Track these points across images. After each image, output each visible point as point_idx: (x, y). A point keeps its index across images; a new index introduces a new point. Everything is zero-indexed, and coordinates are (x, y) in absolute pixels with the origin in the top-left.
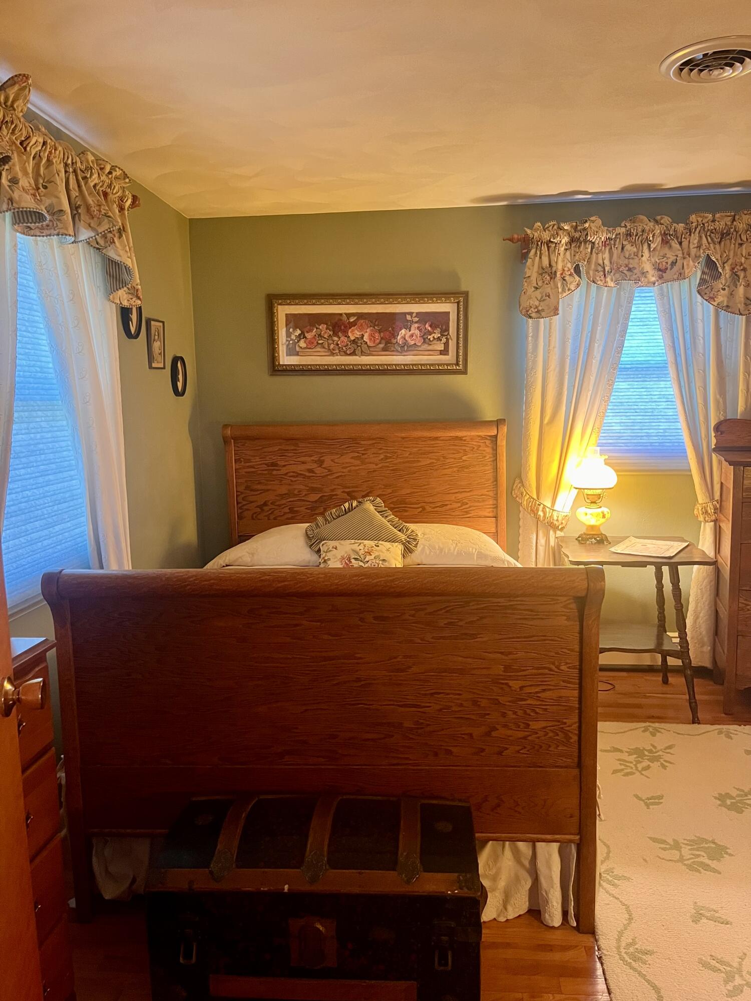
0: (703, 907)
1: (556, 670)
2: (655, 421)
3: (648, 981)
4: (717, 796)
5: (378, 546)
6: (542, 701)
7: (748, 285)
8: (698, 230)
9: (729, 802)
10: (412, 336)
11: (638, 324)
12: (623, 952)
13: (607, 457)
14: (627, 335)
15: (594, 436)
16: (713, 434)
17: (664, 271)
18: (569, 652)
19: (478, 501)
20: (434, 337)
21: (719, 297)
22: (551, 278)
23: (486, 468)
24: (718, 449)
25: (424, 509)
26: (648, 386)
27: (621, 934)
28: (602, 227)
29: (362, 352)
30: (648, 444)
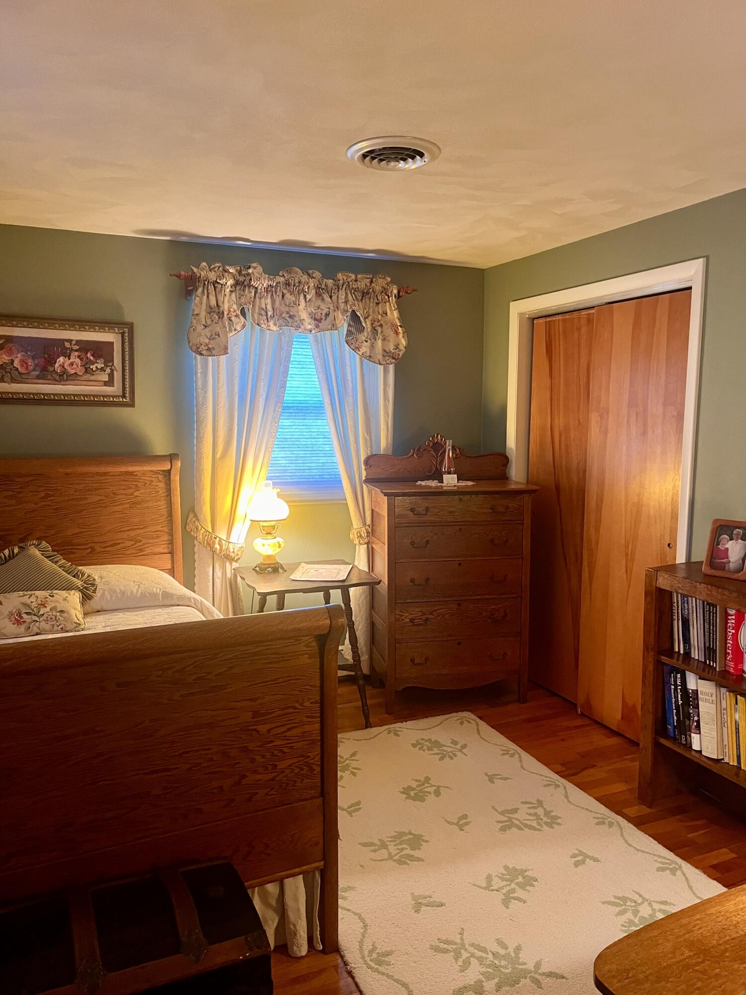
0: (419, 896)
1: (300, 707)
2: (315, 455)
3: (397, 981)
4: (402, 790)
5: (53, 596)
6: (288, 740)
7: (385, 339)
8: (344, 287)
9: (412, 794)
10: (72, 364)
11: (297, 366)
12: (368, 960)
13: (279, 490)
14: (289, 376)
15: (264, 469)
16: (363, 467)
17: (320, 320)
18: (310, 688)
19: (153, 538)
20: (96, 367)
21: (363, 348)
22: (219, 318)
23: (159, 503)
24: (368, 481)
25: (92, 548)
26: (308, 424)
27: (361, 943)
28: (263, 274)
29: (12, 378)
30: (310, 477)
